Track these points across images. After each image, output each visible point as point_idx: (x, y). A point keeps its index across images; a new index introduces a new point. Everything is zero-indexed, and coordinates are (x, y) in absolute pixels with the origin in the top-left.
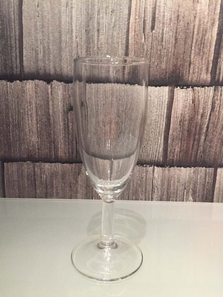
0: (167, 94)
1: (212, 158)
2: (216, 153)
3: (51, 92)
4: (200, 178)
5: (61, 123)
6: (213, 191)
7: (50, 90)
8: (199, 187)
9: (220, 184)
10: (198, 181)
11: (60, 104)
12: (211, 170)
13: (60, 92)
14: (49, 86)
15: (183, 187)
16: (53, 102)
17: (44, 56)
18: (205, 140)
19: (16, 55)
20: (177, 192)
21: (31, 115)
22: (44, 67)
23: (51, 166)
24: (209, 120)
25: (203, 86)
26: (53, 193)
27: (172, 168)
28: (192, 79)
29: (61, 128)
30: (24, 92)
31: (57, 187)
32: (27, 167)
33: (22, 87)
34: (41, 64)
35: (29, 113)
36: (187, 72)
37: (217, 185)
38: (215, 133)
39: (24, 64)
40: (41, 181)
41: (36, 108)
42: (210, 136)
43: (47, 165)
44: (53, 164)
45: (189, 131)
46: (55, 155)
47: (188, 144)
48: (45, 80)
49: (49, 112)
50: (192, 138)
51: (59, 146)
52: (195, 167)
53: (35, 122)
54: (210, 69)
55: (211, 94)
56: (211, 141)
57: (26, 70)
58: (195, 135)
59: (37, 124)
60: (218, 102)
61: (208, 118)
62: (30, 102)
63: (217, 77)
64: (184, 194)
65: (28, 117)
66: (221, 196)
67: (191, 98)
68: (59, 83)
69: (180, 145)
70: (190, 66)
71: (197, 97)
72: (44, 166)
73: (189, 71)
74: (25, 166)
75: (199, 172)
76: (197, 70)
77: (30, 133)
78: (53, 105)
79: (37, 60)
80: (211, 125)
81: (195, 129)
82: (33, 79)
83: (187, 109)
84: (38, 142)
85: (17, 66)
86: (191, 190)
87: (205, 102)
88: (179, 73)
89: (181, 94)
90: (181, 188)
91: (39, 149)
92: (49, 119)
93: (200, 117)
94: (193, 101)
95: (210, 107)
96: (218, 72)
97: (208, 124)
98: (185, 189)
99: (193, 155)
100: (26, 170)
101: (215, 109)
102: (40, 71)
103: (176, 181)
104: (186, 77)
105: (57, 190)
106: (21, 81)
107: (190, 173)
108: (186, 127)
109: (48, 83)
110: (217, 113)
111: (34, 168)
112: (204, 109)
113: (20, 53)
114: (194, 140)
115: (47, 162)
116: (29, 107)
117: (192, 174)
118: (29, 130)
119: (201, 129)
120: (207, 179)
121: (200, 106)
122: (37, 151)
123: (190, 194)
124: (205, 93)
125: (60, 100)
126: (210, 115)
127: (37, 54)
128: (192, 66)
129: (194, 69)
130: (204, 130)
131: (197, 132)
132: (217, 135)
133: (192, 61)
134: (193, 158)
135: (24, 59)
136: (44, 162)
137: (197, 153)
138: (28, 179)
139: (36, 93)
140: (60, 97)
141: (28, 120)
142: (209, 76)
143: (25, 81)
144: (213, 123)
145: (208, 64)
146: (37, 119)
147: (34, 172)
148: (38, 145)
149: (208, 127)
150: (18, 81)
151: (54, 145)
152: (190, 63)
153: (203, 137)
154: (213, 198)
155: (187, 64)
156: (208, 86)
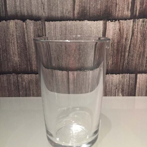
0: (102, 26)
1: (134, 67)
2: (136, 64)
3: (26, 27)
4: (126, 81)
5: (33, 48)
6: (135, 89)
7: (25, 26)
8: (126, 87)
9: (139, 85)
10: (125, 83)
11: (32, 35)
12: (133, 75)
13: (32, 27)
14: (25, 24)
15: (115, 88)
16: (27, 34)
17: (20, 4)
18: (128, 55)
19: (2, 4)
20: (111, 91)
21: (14, 43)
22: (21, 11)
23: (28, 76)
24: (131, 42)
25: (126, 19)
26: (31, 94)
27: (108, 75)
28: (118, 15)
29: (34, 51)
30: (8, 28)
31: (33, 90)
32: (13, 77)
33: (7, 25)
34: (18, 9)
35: (12, 42)
36: (115, 11)
37: (138, 86)
38: (135, 51)
39: (7, 10)
40: (22, 86)
41: (17, 38)
42: (132, 53)
43: (26, 76)
44: (30, 75)
45: (118, 50)
46: (30, 69)
47: (117, 59)
48: (21, 20)
49: (25, 41)
50: (120, 55)
51: (33, 63)
52: (122, 74)
53: (16, 47)
54: (130, 7)
55: (131, 24)
56: (132, 56)
57: (9, 13)
58: (121, 52)
59: (18, 49)
60: (136, 30)
61: (130, 41)
62: (12, 35)
63: (134, 13)
64: (116, 92)
65: (12, 45)
66: (140, 92)
67: (118, 27)
68: (31, 21)
69: (112, 59)
70: (116, 6)
71: (122, 26)
72: (24, 76)
73: (116, 9)
74: (12, 77)
75: (126, 77)
76: (121, 9)
77: (13, 55)
78: (27, 36)
79: (16, 7)
80: (132, 45)
81: (122, 48)
82: (13, 19)
83: (115, 35)
84: (19, 61)
85: (3, 11)
86: (120, 89)
87: (128, 30)
88: (109, 11)
89: (111, 25)
90: (114, 88)
91: (20, 65)
92: (25, 45)
93: (124, 40)
94: (120, 30)
95: (131, 33)
96: (135, 10)
97: (130, 45)
98: (117, 88)
99: (121, 66)
100: (12, 80)
101: (134, 35)
102: (18, 14)
103: (110, 84)
104: (114, 14)
105: (33, 92)
106: (6, 21)
107: (119, 78)
108: (115, 47)
109: (23, 22)
110: (136, 37)
111: (17, 78)
112: (127, 34)
113: (4, 2)
114: (121, 56)
115: (26, 74)
116: (12, 38)
117: (121, 79)
118: (13, 53)
119: (125, 48)
120: (131, 81)
121: (124, 33)
122: (19, 66)
123: (120, 92)
124: (127, 24)
125: (32, 32)
126: (131, 39)
127: (16, 3)
128: (118, 6)
129: (119, 8)
130: (128, 49)
131: (123, 51)
132: (136, 52)
133: (118, 3)
134: (121, 68)
135: (7, 6)
136: (24, 74)
137: (123, 64)
138: (14, 85)
139: (16, 28)
140: (32, 30)
141: (12, 46)
142: (129, 12)
143: (9, 21)
144: (134, 44)
145: (128, 4)
146: (17, 46)
147: (18, 80)
148: (19, 63)
149: (130, 47)
150: (4, 21)
151: (30, 63)
152: (116, 4)
153: (127, 54)
154: (135, 94)
155: (114, 5)
156: (129, 19)
